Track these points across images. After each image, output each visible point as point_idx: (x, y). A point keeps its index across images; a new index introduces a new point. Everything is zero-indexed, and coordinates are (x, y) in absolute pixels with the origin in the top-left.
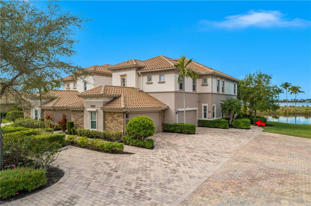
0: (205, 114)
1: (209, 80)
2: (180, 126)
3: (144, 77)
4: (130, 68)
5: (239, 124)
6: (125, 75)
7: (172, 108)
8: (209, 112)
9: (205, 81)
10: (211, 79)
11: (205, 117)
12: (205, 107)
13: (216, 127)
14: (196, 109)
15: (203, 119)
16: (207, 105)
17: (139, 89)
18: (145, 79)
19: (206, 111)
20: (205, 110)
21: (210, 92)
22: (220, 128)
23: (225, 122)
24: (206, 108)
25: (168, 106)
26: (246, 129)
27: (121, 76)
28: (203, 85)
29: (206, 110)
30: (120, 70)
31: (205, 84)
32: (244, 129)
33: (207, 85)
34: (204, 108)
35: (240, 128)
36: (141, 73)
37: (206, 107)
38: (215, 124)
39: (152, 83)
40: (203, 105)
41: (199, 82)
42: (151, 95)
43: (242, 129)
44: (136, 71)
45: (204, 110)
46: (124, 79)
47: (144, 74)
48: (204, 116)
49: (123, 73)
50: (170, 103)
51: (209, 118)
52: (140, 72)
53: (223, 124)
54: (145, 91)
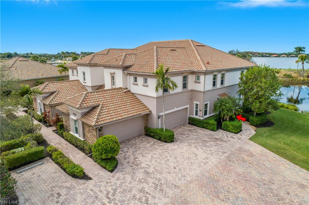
0: (197, 111)
1: (202, 77)
2: (158, 134)
3: (130, 76)
4: (117, 67)
5: (228, 127)
6: (114, 73)
7: (154, 113)
8: (200, 110)
9: (198, 78)
10: (204, 76)
11: (196, 114)
12: (197, 105)
13: (205, 128)
14: (188, 106)
15: (195, 116)
16: (198, 103)
17: (127, 89)
18: (132, 78)
19: (198, 109)
20: (197, 108)
21: (202, 90)
22: (208, 129)
23: (213, 125)
24: (198, 106)
25: (151, 110)
26: (235, 133)
27: (111, 74)
28: (196, 82)
29: (198, 107)
30: (109, 67)
31: (197, 81)
32: (233, 132)
33: (200, 83)
34: (196, 106)
35: (229, 131)
36: (127, 73)
37: (198, 104)
38: (204, 124)
39: (138, 85)
40: (195, 102)
41: (191, 79)
42: (137, 96)
43: (231, 132)
44: (123, 71)
45: (196, 107)
46: (113, 77)
47: (130, 74)
48: (196, 113)
49: (112, 71)
50: (152, 107)
51: (200, 117)
52: (126, 72)
53: (211, 126)
54: (132, 91)
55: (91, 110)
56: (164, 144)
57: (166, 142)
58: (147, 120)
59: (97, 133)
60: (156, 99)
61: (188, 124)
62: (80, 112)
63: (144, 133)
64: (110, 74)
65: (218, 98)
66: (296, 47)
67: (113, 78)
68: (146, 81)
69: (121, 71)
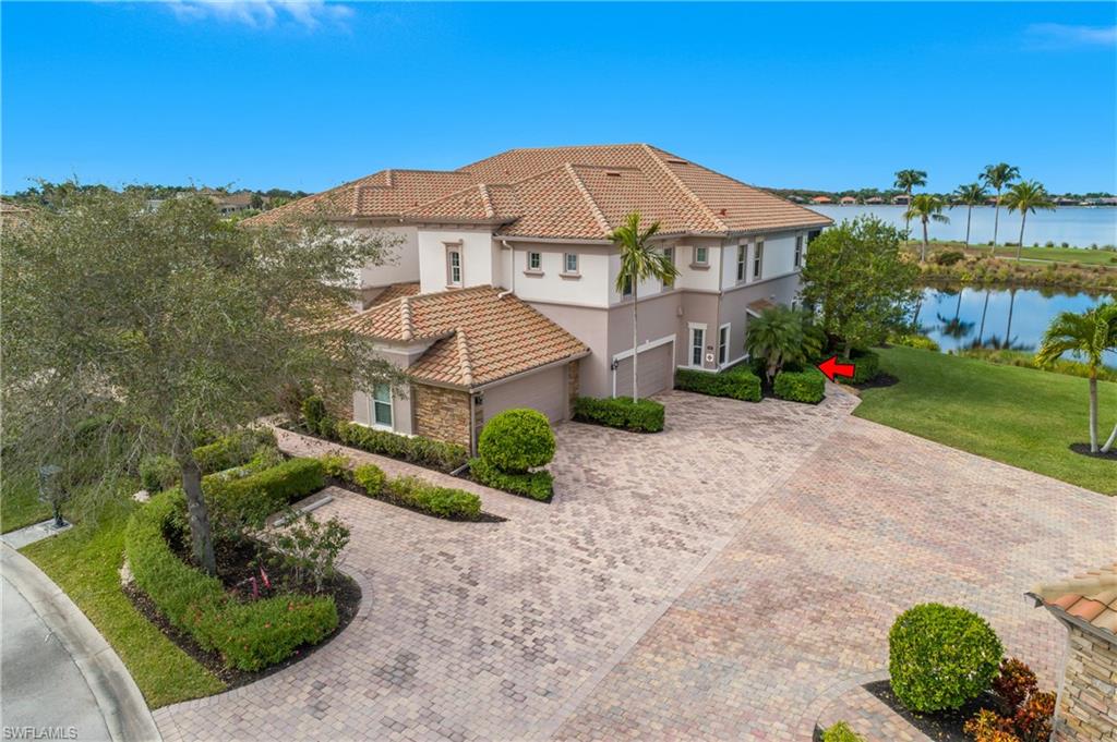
0: (697, 352)
1: (714, 254)
2: (621, 410)
3: (516, 252)
4: (474, 225)
5: (791, 387)
6: (460, 244)
7: (601, 354)
8: (709, 348)
9: (702, 254)
10: (719, 249)
11: (697, 361)
12: (698, 333)
13: (727, 396)
14: (673, 338)
15: (691, 366)
16: (703, 327)
17: (502, 289)
18: (522, 259)
19: (700, 345)
20: (698, 341)
21: (716, 289)
22: (737, 398)
23: (752, 383)
24: (701, 336)
25: (589, 346)
26: (811, 403)
27: (448, 245)
28: (694, 267)
29: (701, 341)
30: (442, 225)
31: (700, 264)
32: (805, 402)
33: (707, 268)
34: (695, 335)
35: (793, 400)
36: (507, 242)
37: (701, 331)
38: (724, 387)
39: (542, 275)
40: (693, 326)
41: (683, 257)
42: (541, 309)
43: (800, 401)
44: (494, 235)
45: (695, 340)
46: (456, 255)
47: (515, 245)
48: (695, 357)
49: (453, 236)
50: (595, 338)
51: (709, 365)
52: (504, 238)
53: (746, 388)
54: (522, 295)
55: (431, 348)
56: (641, 436)
57: (645, 431)
58: (577, 377)
59: (470, 408)
60: (606, 313)
61: (675, 388)
62: (407, 353)
63: (568, 414)
64: (444, 247)
65: (748, 314)
66: (898, 171)
67: (454, 258)
68: (571, 263)
69: (489, 235)
